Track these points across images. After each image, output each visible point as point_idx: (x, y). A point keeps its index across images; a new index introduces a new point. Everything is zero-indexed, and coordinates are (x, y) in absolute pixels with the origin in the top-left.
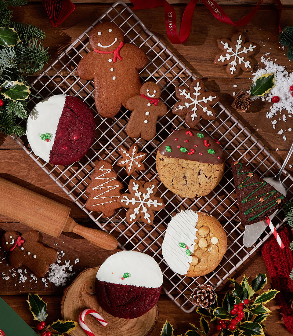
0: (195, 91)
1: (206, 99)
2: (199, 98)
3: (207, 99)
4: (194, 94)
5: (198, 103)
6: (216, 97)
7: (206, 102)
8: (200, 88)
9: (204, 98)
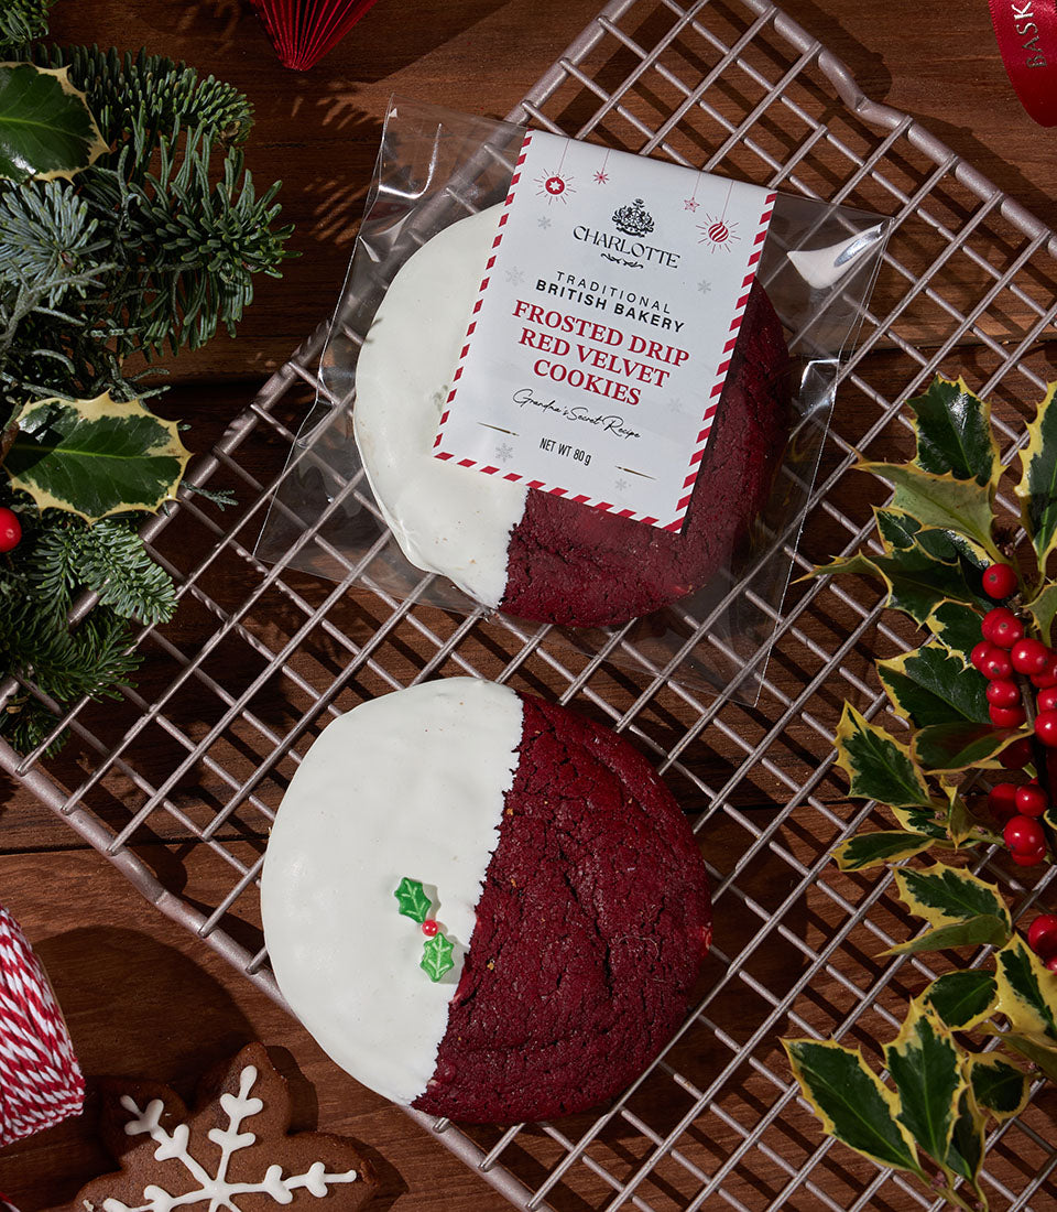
0: (223, 1122)
1: (283, 1178)
2: (246, 1167)
3: (293, 1182)
4: (215, 1135)
5: (232, 1198)
6: (350, 1176)
7: (283, 1197)
8: (256, 1105)
9: (274, 1172)
